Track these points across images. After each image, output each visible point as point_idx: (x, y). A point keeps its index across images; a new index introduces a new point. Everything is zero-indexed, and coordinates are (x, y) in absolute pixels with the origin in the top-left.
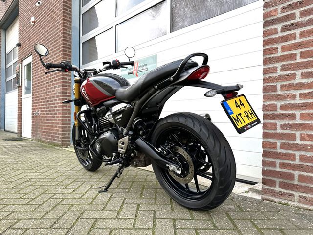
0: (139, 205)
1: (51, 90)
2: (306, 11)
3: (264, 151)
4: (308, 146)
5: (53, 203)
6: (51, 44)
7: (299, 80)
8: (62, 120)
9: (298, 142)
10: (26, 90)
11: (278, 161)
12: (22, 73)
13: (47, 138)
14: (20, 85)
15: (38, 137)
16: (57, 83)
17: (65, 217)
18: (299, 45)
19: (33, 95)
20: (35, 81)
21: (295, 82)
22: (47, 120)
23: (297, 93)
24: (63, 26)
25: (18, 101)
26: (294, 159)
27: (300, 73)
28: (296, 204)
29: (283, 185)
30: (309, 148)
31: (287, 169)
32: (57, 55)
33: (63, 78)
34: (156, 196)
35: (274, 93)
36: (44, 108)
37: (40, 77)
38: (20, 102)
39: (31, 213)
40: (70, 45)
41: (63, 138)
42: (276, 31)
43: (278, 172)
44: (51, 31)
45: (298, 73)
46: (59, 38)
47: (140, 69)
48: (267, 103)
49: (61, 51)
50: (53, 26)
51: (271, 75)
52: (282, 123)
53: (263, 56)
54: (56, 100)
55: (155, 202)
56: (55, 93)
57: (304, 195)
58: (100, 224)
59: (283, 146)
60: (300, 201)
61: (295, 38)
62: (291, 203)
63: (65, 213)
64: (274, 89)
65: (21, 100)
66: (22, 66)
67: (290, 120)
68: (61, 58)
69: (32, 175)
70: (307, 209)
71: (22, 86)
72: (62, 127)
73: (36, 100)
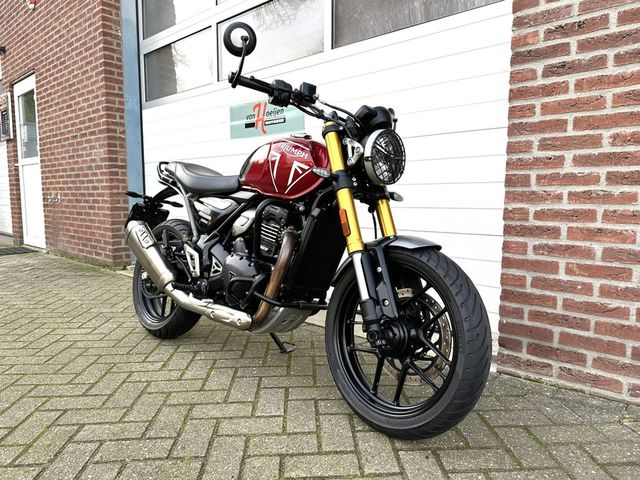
0: (287, 389)
1: (84, 153)
2: (589, 42)
3: (504, 291)
4: (578, 284)
5: (132, 390)
6: (77, 55)
7: (568, 168)
8: (112, 216)
9: (562, 276)
10: (24, 149)
11: (527, 309)
12: (13, 111)
13: (82, 251)
14: (12, 137)
15: (60, 246)
16: (98, 140)
17: (161, 417)
18: (574, 105)
19: (42, 161)
20: (46, 132)
21: (562, 172)
22: (81, 214)
23: (565, 190)
24: (104, 19)
25: (10, 171)
26: (554, 306)
27: (571, 156)
28: (553, 380)
29: (534, 350)
30: (579, 287)
31: (542, 321)
32: (93, 80)
33: (108, 130)
34: (314, 371)
35: (525, 189)
36: (70, 188)
37: (55, 123)
38: (14, 173)
39: (99, 411)
40: (119, 60)
41: (115, 250)
42: (533, 75)
43: (527, 326)
44: (76, 27)
45: (569, 155)
46: (96, 45)
47: (269, 118)
48: (511, 207)
49: (100, 73)
50: (81, 17)
51: (521, 156)
52: (537, 243)
53: (509, 118)
54: (95, 174)
55: (315, 382)
56: (93, 161)
57: (568, 366)
58: (225, 427)
59: (536, 283)
60: (560, 377)
61: (566, 90)
62: (545, 378)
63: (159, 410)
64: (526, 181)
65: (17, 169)
66: (12, 97)
67: (549, 238)
68: (102, 87)
69: (74, 334)
70: (573, 390)
71: (15, 139)
72: (112, 230)
73: (50, 172)
